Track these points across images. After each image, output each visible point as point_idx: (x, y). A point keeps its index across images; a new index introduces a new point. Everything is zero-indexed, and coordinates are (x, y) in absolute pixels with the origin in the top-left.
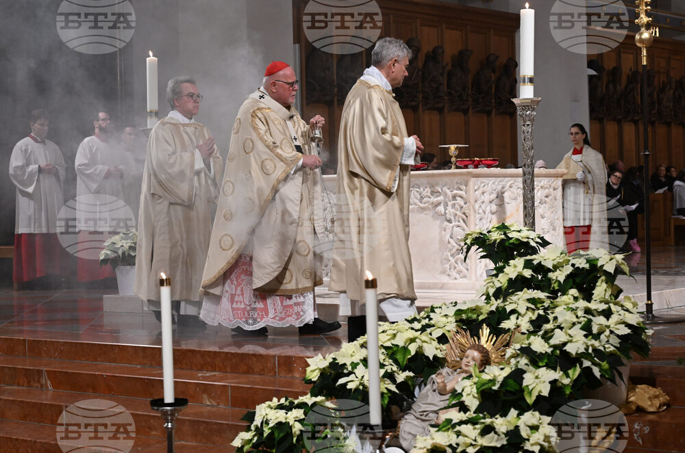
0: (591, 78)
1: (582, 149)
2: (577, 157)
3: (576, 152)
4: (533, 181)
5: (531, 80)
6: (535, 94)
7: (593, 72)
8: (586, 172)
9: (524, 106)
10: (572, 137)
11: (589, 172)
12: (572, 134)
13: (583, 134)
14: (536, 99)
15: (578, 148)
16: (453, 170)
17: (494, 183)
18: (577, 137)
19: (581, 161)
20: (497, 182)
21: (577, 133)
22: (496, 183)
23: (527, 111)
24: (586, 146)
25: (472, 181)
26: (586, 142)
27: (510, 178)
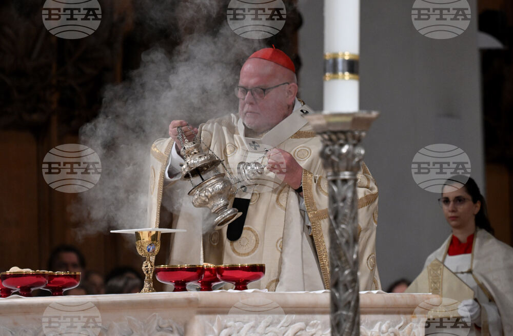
0: (487, 56)
1: (471, 239)
2: (459, 262)
3: (457, 248)
4: (356, 324)
5: (352, 67)
6: (364, 102)
7: (492, 43)
8: (483, 298)
9: (335, 133)
10: (446, 209)
11: (491, 300)
12: (447, 201)
13: (475, 202)
14: (364, 114)
15: (462, 237)
16: (146, 295)
17: (254, 327)
18: (461, 208)
19: (470, 272)
20: (263, 325)
21: (459, 200)
22: (260, 329)
23: (342, 146)
24: (482, 233)
25: (199, 323)
26: (482, 222)
27: (294, 317)
